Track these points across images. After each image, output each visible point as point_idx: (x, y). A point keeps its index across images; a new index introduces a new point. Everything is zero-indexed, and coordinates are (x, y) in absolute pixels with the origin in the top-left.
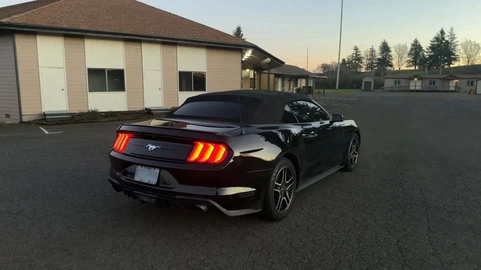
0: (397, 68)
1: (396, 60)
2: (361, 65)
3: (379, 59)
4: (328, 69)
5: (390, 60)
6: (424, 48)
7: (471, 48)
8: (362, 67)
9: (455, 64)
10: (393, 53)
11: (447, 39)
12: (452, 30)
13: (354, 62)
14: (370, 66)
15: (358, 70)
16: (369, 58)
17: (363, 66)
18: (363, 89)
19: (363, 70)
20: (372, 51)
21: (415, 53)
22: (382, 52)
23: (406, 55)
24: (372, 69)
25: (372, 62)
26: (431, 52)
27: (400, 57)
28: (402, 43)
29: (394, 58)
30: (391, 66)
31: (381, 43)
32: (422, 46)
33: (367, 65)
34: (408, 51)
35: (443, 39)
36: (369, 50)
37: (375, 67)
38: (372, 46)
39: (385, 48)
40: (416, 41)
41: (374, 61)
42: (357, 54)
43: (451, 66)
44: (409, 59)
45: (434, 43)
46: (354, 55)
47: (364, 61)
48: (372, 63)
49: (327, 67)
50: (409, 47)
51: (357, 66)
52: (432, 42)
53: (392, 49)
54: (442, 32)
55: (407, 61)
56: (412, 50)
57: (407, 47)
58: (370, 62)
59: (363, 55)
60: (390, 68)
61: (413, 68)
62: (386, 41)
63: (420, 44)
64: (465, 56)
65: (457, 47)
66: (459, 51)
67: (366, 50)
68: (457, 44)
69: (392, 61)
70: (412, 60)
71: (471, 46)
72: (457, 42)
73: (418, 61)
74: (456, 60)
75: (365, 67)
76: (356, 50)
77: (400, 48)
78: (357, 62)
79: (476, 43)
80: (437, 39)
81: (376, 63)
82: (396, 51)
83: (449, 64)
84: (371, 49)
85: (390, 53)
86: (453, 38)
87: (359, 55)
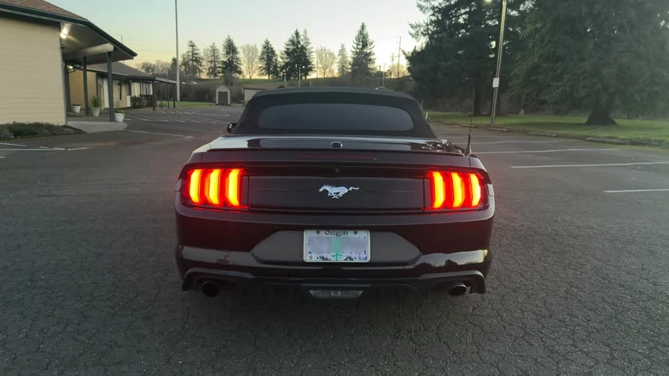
0: (248, 77)
1: (245, 65)
2: (201, 68)
3: (224, 63)
4: (152, 71)
5: (239, 65)
6: (277, 53)
7: (326, 56)
8: (202, 72)
9: (312, 76)
10: (241, 55)
11: (302, 43)
12: (305, 32)
13: (190, 63)
14: (213, 71)
15: (198, 75)
16: (210, 59)
17: (204, 70)
18: (217, 102)
19: (204, 76)
20: (214, 50)
21: (268, 59)
22: (228, 53)
23: (257, 60)
24: (216, 75)
25: (215, 65)
26: (287, 58)
27: (250, 61)
28: (252, 44)
29: (243, 62)
30: (240, 72)
31: (225, 40)
32: (274, 49)
33: (209, 69)
34: (259, 54)
35: (299, 42)
36: (210, 48)
37: (219, 73)
38: (214, 44)
39: (231, 48)
40: (267, 43)
41: (217, 64)
42: (194, 52)
43: (308, 77)
44: (260, 65)
45: (289, 47)
46: (190, 54)
47: (204, 63)
48: (215, 67)
49: (150, 68)
50: (260, 49)
51: (195, 70)
52: (288, 45)
53: (239, 50)
54: (297, 34)
55: (259, 68)
56: (263, 53)
57: (257, 50)
58: (212, 65)
59: (202, 55)
60: (238, 75)
61: (266, 77)
62: (231, 38)
63: (272, 46)
64: (320, 66)
65: (312, 54)
66: (314, 59)
67: (206, 48)
68: (312, 50)
69: (241, 67)
70: (264, 66)
71: (326, 54)
72: (312, 48)
73: (271, 69)
74: (312, 70)
75: (205, 72)
76: (192, 46)
77: (250, 50)
78: (195, 63)
79: (331, 51)
80: (292, 42)
81: (220, 67)
82: (244, 52)
83: (306, 74)
84: (211, 47)
85: (238, 56)
86: (308, 43)
87: (196, 54)
